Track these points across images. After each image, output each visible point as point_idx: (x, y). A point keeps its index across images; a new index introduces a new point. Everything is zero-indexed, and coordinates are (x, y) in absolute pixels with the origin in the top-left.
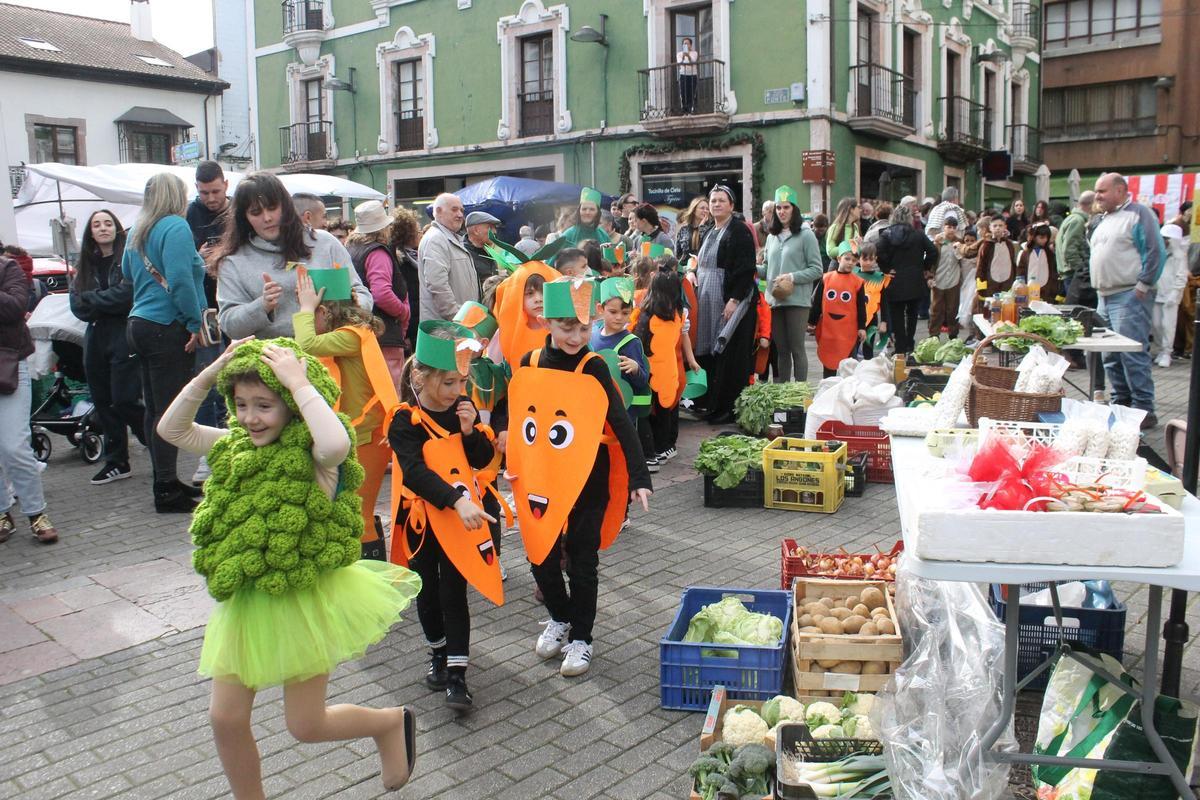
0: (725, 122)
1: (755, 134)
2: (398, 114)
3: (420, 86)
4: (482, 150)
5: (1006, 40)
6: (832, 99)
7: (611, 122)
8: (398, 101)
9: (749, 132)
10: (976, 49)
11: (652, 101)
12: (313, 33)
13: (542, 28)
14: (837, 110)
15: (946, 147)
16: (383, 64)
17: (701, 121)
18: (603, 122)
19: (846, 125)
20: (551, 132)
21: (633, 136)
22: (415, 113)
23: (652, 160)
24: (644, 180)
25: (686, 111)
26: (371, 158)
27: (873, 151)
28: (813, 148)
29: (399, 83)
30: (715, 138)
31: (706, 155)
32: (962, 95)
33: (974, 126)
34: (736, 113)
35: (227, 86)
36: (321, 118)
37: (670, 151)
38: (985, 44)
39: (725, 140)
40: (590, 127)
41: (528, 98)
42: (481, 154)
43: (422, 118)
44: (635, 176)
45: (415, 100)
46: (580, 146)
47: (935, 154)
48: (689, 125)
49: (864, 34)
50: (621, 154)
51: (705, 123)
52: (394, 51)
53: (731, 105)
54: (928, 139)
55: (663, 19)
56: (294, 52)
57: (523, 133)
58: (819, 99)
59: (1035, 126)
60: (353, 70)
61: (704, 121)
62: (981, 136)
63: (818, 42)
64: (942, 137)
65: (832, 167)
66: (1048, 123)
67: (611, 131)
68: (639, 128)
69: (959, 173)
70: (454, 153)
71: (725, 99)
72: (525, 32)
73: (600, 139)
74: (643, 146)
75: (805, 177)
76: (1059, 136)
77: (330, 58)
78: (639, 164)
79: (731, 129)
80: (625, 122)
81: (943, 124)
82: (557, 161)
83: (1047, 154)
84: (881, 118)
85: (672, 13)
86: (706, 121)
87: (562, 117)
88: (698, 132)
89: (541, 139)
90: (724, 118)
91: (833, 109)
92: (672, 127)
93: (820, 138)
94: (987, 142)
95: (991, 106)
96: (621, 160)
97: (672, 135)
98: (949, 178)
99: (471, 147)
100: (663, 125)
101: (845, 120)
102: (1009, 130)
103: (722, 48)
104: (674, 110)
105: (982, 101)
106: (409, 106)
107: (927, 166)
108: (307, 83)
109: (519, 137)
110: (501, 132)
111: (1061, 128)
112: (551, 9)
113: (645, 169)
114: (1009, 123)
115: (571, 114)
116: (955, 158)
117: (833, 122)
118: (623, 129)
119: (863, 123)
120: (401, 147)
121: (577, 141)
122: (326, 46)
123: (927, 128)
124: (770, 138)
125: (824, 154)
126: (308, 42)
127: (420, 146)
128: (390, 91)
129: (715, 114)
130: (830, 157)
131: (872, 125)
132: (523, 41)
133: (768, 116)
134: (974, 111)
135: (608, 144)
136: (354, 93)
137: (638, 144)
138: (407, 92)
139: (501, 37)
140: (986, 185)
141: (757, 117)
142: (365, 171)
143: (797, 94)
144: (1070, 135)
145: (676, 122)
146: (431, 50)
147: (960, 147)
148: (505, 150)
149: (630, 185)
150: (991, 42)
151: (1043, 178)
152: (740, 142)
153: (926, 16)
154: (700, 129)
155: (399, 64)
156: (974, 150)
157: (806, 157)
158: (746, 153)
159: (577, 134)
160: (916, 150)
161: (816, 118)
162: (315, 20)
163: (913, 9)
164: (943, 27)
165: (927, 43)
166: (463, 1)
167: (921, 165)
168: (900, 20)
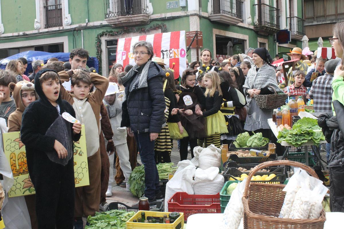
0: (147, 18)
1: (162, 24)
4: (27, 35)
6: (200, 6)
7: (90, 20)
9: (159, 23)
11: (111, 9)
14: (202, 11)
15: (258, 28)
17: (136, 18)
18: (87, 20)
19: (207, 18)
20: (62, 25)
21: (102, 26)
23: (112, 38)
24: (108, 49)
25: (128, 13)
27: (222, 31)
28: (191, 30)
30: (142, 27)
32: (265, 3)
33: (272, 18)
34: (153, 14)
37: (120, 34)
39: (147, 27)
40: (81, 22)
41: (49, 8)
42: (26, 37)
44: (104, 47)
46: (76, 32)
47: (253, 32)
48: (129, 20)
50: (96, 36)
51: (137, 19)
53: (150, 9)
54: (249, 24)
57: (47, 26)
58: (193, 6)
59: (301, 18)
62: (275, 23)
64: (256, 24)
65: (201, 39)
66: (307, 16)
67: (91, 24)
68: (105, 23)
69: (265, 41)
70: (13, 36)
71: (147, 7)
73: (86, 28)
74: (107, 31)
75: (187, 45)
76: (313, 22)
78: (106, 40)
79: (150, 22)
80: (98, 20)
81: (256, 17)
82: (64, 40)
83: (307, 30)
84: (225, 15)
86: (138, 18)
87: (67, 17)
88: (135, 24)
89: (57, 29)
90: (146, 16)
91: (201, 10)
92: (121, 21)
93: (195, 25)
94: (278, 25)
95: (279, 8)
96: (96, 39)
97: (121, 25)
98: (260, 43)
99: (21, 33)
100: (117, 21)
101: (207, 16)
102: (288, 19)
104: (122, 13)
105: (275, 6)
107: (249, 38)
109: (45, 28)
110: (36, 25)
111: (313, 18)
113: (108, 43)
114: (288, 16)
115: (71, 16)
116: (262, 34)
117: (201, 17)
118: (97, 23)
119: (216, 18)
121: (74, 30)
123: (248, 19)
124: (170, 26)
125: (197, 33)
129: (142, 15)
130: (200, 34)
131: (221, 18)
133: (169, 15)
134: (271, 11)
135: (90, 31)
137: (105, 31)
140: (278, 46)
141: (163, 16)
143: (182, 4)
144: (318, 22)
145: (123, 19)
147: (265, 28)
148: (38, 35)
149: (101, 51)
151: (305, 42)
154: (135, 22)
156: (272, 30)
157: (188, 35)
159: (74, 26)
160: (244, 30)
161: (192, 15)
167: (246, 37)
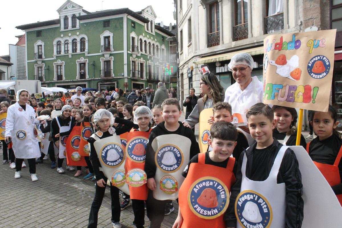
1: (117, 80)
2: (57, 74)
3: (62, 69)
5: (161, 62)
6: (128, 75)
8: (57, 72)
10: (154, 64)
11: (102, 75)
12: (40, 59)
13: (84, 62)
16: (55, 66)
17: (109, 78)
18: (94, 77)
19: (130, 79)
21: (98, 80)
22: (61, 74)
23: (102, 83)
26: (52, 81)
27: (135, 82)
29: (58, 69)
31: (110, 83)
32: (152, 72)
34: (114, 77)
35: (13, 64)
36: (41, 74)
37: (104, 82)
38: (156, 63)
39: (112, 81)
40: (92, 78)
42: (73, 82)
43: (62, 75)
45: (61, 72)
47: (146, 82)
48: (107, 78)
49: (133, 64)
50: (97, 82)
52: (57, 63)
53: (113, 75)
54: (145, 79)
55: (103, 62)
56: (36, 62)
58: (126, 75)
60: (49, 66)
63: (126, 68)
64: (148, 79)
67: (95, 79)
68: (100, 78)
69: (152, 84)
70: (68, 81)
72: (81, 62)
73: (94, 80)
75: (124, 86)
77: (44, 64)
79: (113, 79)
81: (148, 77)
82: (86, 83)
85: (104, 61)
87: (87, 76)
88: (109, 80)
89: (84, 80)
93: (126, 81)
95: (158, 73)
97: (105, 80)
98: (150, 85)
99: (71, 80)
100: (103, 78)
103: (112, 68)
104: (105, 76)
106: (60, 73)
108: (38, 68)
109: (80, 79)
110: (77, 78)
112: (85, 59)
113: (101, 85)
115: (89, 76)
116: (150, 82)
117: (128, 78)
118: (97, 79)
119: (133, 78)
120: (58, 80)
121: (90, 80)
122: (43, 62)
123: (145, 78)
124: (119, 81)
126: (40, 61)
127: (62, 80)
128: (56, 70)
129: (111, 77)
130: (128, 83)
131: (135, 78)
132: (80, 64)
133: (119, 77)
136: (49, 70)
137: (100, 81)
138: (59, 70)
139: (77, 63)
141: (117, 77)
142: (51, 84)
143: (123, 74)
145: (105, 78)
146: (64, 64)
147: (152, 80)
148: (77, 81)
149: (98, 87)
150: (157, 63)
152: (115, 81)
153: (144, 61)
155: (57, 66)
157: (124, 83)
158: (116, 83)
159: (90, 79)
160: (143, 81)
161: (125, 78)
162: (40, 57)
163: (142, 60)
164: (148, 62)
165: (144, 65)
166: (70, 56)
167: (144, 83)
168: (139, 62)
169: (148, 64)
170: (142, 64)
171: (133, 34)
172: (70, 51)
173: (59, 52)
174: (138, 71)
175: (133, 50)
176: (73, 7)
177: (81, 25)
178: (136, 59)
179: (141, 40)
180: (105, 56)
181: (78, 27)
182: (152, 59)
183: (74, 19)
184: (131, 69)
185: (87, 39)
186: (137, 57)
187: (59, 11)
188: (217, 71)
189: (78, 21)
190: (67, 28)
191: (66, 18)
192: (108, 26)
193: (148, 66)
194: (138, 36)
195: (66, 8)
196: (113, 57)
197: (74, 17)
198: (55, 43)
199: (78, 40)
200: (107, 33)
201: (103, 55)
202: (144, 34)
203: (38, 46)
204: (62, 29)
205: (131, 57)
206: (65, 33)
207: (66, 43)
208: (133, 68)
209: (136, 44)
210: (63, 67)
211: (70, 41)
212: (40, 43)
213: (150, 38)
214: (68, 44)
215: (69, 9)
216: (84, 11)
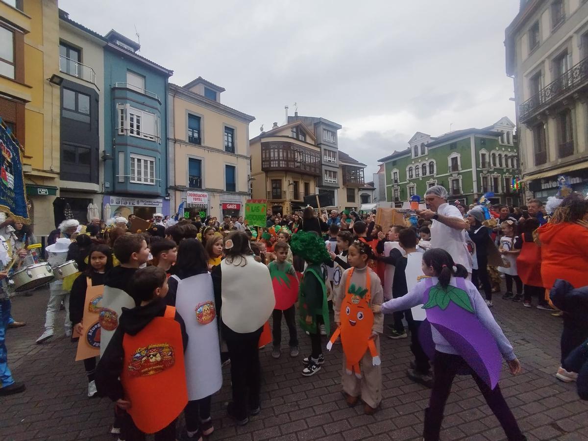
1: (466, 196)
11: (450, 192)
16: (408, 188)
29: (410, 190)
35: (376, 189)
36: (397, 196)
52: (410, 186)
53: (462, 193)
56: (393, 186)
60: (403, 188)
61: (459, 195)
63: (475, 185)
72: (430, 183)
77: (399, 187)
81: (505, 191)
85: (453, 180)
90: (461, 195)
103: (460, 186)
108: (395, 190)
112: (434, 180)
122: (398, 185)
124: (469, 197)
126: (396, 185)
128: (409, 192)
133: (468, 194)
136: (403, 192)
138: (412, 191)
139: (426, 184)
141: (466, 194)
143: (472, 191)
146: (416, 186)
152: (464, 197)
153: (499, 175)
155: (410, 188)
158: (465, 199)
162: (396, 181)
163: (495, 174)
164: (504, 175)
165: (500, 179)
166: (421, 179)
167: (500, 198)
168: (492, 177)
169: (504, 177)
170: (496, 179)
171: (483, 151)
172: (421, 175)
173: (411, 176)
174: (492, 186)
175: (484, 166)
176: (421, 137)
177: (429, 151)
178: (487, 175)
179: (494, 155)
180: (453, 175)
181: (426, 153)
182: (511, 171)
183: (423, 147)
184: (482, 185)
185: (435, 163)
186: (489, 172)
187: (410, 142)
188: (543, 188)
189: (426, 148)
190: (417, 156)
191: (416, 147)
192: (456, 148)
193: (504, 180)
194: (490, 152)
195: (416, 139)
196: (461, 176)
197: (423, 145)
198: (407, 169)
199: (428, 164)
200: (454, 155)
201: (451, 175)
202: (497, 148)
203: (394, 173)
204: (413, 157)
205: (481, 174)
206: (416, 160)
207: (417, 168)
208: (485, 183)
209: (487, 160)
210: (415, 189)
211: (420, 166)
212: (395, 170)
213: (506, 150)
214: (418, 168)
215: (418, 139)
216: (432, 138)
